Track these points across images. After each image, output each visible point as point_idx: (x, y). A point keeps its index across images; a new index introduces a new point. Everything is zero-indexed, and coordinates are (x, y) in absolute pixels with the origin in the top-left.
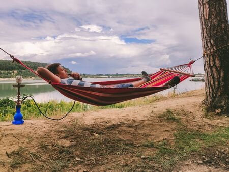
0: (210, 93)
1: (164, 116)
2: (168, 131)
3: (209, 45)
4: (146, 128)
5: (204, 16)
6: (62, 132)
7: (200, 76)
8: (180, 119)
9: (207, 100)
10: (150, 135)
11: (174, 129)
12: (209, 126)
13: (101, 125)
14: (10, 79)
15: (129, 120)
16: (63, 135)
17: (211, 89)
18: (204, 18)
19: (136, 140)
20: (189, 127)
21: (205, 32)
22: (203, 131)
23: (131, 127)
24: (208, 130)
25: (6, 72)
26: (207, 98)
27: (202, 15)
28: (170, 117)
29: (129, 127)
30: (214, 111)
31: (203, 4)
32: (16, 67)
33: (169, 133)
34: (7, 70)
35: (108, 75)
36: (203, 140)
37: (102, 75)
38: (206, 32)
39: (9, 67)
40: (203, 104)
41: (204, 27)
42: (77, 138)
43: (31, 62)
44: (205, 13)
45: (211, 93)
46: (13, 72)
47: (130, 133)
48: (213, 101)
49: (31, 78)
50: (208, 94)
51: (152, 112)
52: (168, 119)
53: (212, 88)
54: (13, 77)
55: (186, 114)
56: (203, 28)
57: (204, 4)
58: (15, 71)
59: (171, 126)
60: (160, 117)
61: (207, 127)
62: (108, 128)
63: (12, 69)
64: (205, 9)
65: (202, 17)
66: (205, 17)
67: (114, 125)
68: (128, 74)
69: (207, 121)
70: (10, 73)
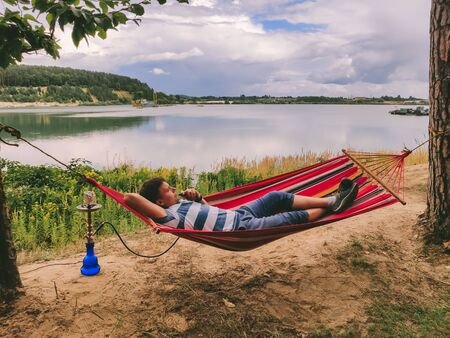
0: (435, 206)
1: (348, 255)
2: (355, 298)
3: (444, 116)
4: (314, 287)
5: (439, 54)
6: (168, 294)
7: (413, 104)
8: (377, 263)
9: (429, 217)
10: (323, 307)
11: (366, 293)
12: (430, 285)
13: (234, 276)
14: (34, 104)
15: (283, 264)
16: (173, 302)
17: (438, 201)
18: (439, 58)
19: (299, 320)
20: (392, 286)
21: (437, 87)
22: (419, 297)
23: (290, 284)
24: (427, 296)
25: (26, 89)
26: (429, 212)
27: (436, 51)
28: (358, 259)
29: (285, 284)
30: (441, 243)
31: (440, 27)
32: (45, 80)
33: (357, 303)
34: (28, 86)
35: (225, 98)
36: (419, 324)
37: (214, 98)
38: (440, 88)
39: (31, 80)
40: (419, 224)
41: (437, 76)
42: (196, 310)
43: (73, 70)
44: (441, 48)
45: (438, 207)
46: (39, 90)
47: (287, 300)
48: (440, 223)
49: (74, 101)
50: (432, 207)
51: (325, 244)
52: (355, 264)
53: (440, 198)
54: (39, 99)
55: (386, 249)
56: (433, 78)
57: (442, 28)
58: (42, 88)
59: (359, 283)
60: (339, 258)
61: (425, 285)
62: (248, 286)
63: (37, 84)
64: (442, 39)
65: (436, 55)
66: (442, 56)
67: (257, 278)
68: (266, 97)
69: (426, 267)
70: (32, 92)
